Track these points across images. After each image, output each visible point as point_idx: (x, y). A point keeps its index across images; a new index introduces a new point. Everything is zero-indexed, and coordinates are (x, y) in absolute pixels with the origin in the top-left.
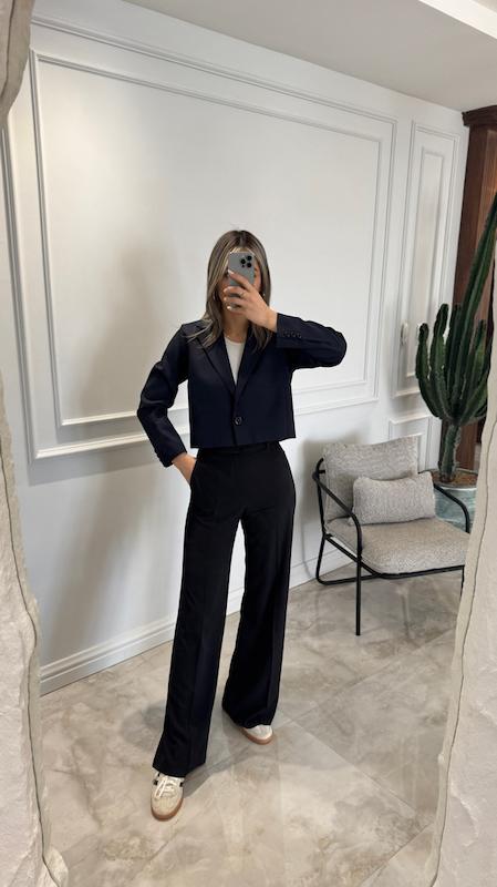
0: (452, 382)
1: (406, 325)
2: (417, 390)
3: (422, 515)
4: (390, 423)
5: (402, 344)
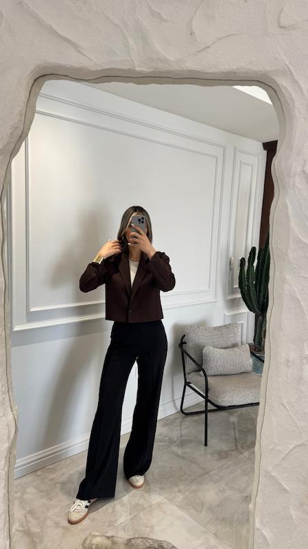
1: (233, 258)
2: (240, 296)
3: (244, 370)
4: (224, 315)
5: (230, 269)
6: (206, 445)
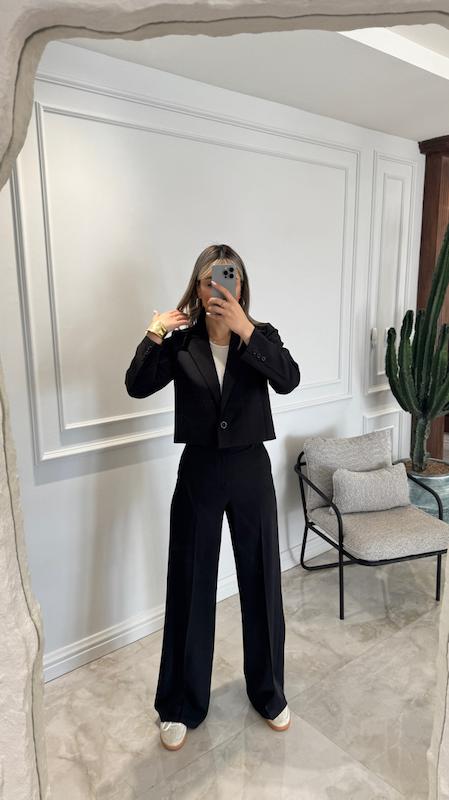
0: (420, 380)
1: (375, 329)
2: (387, 387)
3: (397, 504)
4: (364, 417)
6: (342, 617)
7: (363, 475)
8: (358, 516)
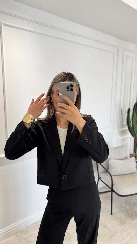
1: (123, 109)
2: (127, 128)
3: (132, 172)
4: (118, 139)
5: (121, 114)
6: (112, 214)
7: (120, 161)
8: (118, 177)
